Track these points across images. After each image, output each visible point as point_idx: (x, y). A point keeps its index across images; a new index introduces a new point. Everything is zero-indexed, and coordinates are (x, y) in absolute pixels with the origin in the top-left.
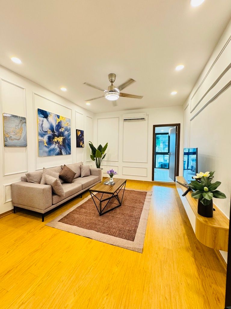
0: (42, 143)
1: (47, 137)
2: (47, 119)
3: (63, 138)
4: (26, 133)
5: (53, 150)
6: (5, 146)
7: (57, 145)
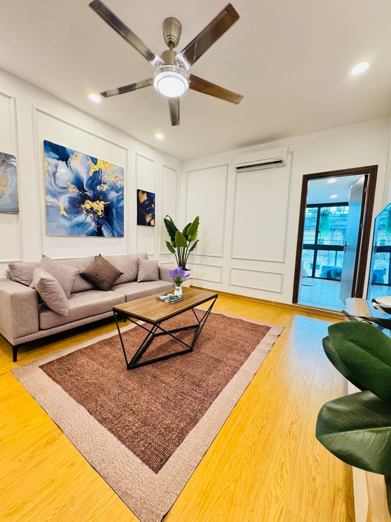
0: (54, 209)
1: (68, 200)
2: (67, 163)
3: (104, 203)
4: (16, 186)
5: (80, 225)
7: (91, 217)
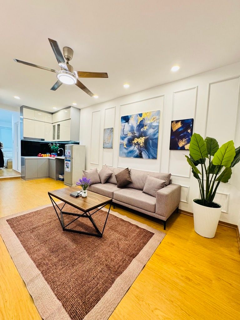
0: (122, 145)
1: (127, 140)
3: (145, 138)
4: (113, 138)
5: (131, 152)
6: (103, 148)
7: (137, 147)
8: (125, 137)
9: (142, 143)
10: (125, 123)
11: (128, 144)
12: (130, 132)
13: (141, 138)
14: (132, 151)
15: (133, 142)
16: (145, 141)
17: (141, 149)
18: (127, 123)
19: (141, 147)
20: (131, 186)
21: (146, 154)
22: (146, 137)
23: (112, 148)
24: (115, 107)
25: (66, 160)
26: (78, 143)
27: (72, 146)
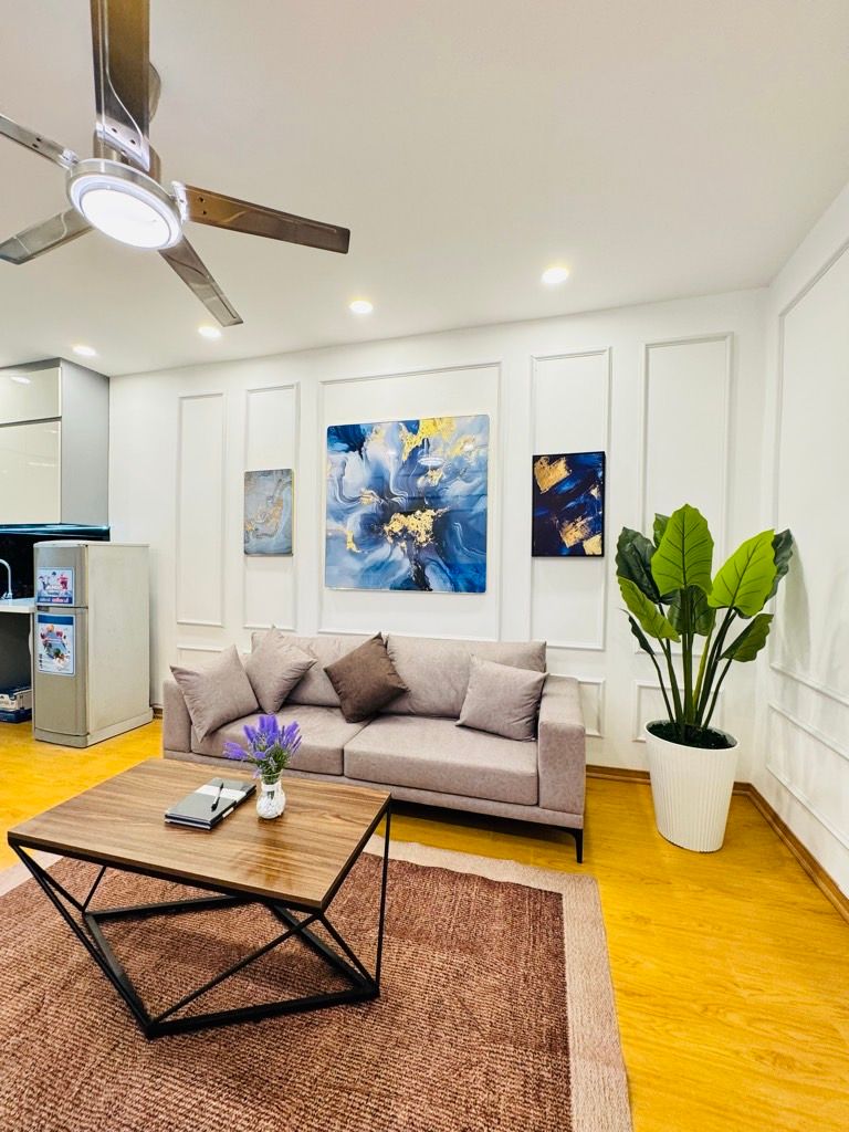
0: (337, 541)
1: (359, 520)
2: (360, 452)
3: (435, 514)
4: (291, 514)
5: (381, 567)
6: (246, 553)
7: (402, 548)
8: (348, 511)
9: (423, 533)
10: (347, 451)
11: (363, 536)
12: (369, 488)
13: (418, 512)
14: (383, 563)
15: (386, 528)
16: (434, 524)
17: (422, 556)
18: (354, 455)
19: (419, 548)
20: (404, 705)
21: (444, 576)
22: (440, 510)
23: (288, 552)
24: (298, 384)
25: (42, 620)
26: (103, 535)
27: (81, 550)
